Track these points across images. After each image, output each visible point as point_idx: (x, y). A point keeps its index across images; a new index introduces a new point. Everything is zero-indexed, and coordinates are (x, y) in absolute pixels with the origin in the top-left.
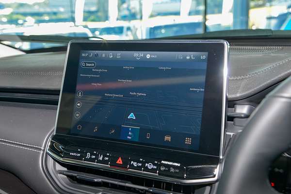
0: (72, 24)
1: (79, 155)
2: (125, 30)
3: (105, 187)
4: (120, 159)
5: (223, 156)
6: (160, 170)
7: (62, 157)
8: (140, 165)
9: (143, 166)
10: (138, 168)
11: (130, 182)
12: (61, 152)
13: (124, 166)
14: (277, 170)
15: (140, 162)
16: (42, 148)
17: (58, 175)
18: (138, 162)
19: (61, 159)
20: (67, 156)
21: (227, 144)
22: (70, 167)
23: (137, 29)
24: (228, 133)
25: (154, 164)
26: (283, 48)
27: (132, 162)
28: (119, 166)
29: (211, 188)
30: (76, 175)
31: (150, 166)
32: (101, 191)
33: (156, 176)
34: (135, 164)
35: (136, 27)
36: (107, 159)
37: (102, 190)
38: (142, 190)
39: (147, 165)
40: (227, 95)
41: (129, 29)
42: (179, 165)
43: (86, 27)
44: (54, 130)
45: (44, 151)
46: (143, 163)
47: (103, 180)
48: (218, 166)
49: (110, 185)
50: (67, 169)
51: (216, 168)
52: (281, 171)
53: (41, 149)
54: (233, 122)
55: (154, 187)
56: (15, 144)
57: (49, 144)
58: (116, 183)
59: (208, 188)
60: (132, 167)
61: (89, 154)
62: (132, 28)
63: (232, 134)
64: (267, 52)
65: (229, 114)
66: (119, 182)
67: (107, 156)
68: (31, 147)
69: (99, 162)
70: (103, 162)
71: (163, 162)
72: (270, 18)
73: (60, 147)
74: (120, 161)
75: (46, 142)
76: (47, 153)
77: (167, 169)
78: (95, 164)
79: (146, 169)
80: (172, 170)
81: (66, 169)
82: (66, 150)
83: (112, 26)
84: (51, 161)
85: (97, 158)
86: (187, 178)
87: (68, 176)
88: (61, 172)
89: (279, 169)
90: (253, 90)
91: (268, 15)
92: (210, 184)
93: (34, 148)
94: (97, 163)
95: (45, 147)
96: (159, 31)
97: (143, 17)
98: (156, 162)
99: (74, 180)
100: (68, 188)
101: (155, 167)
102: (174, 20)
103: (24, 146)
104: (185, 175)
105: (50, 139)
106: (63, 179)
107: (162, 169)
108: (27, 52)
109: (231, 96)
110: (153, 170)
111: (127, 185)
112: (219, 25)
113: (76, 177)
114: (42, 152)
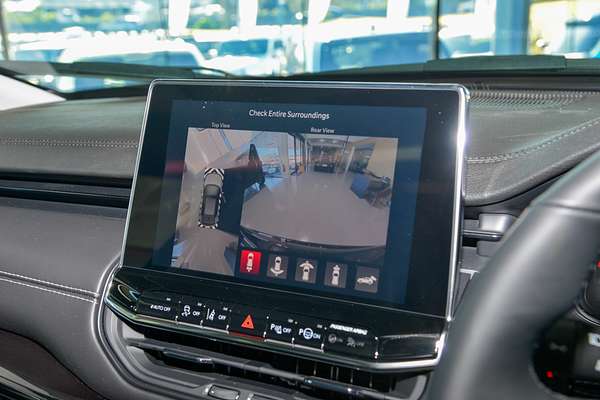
0: (160, 32)
1: (168, 309)
2: (271, 46)
3: (220, 373)
4: (249, 319)
5: (453, 316)
6: (327, 342)
7: (135, 313)
8: (288, 330)
9: (295, 333)
10: (285, 337)
11: (268, 365)
12: (134, 303)
13: (255, 333)
14: (554, 346)
15: (288, 325)
16: (96, 295)
17: (128, 348)
18: (285, 325)
19: (134, 317)
20: (144, 310)
21: (461, 293)
22: (150, 332)
23: (295, 46)
24: (463, 271)
25: (316, 331)
26: (584, 97)
27: (273, 326)
28: (246, 332)
29: (428, 380)
30: (162, 348)
31: (308, 334)
32: (212, 382)
33: (320, 354)
34: (278, 330)
35: (294, 41)
36: (223, 317)
37: (213, 379)
38: (293, 381)
39: (301, 331)
40: (464, 194)
41: (278, 45)
42: (364, 332)
43: (190, 40)
44: (119, 259)
45: (99, 299)
46: (295, 328)
47: (215, 359)
48: (443, 336)
49: (229, 369)
50: (146, 336)
51: (438, 339)
52: (563, 348)
53: (93, 296)
54: (475, 249)
55: (316, 376)
56: (42, 284)
57: (110, 285)
58: (242, 365)
59: (422, 380)
60: (272, 334)
61: (187, 308)
62: (285, 43)
63: (472, 272)
64: (552, 104)
65: (467, 232)
66: (249, 364)
67: (223, 313)
68: (74, 292)
69: (207, 323)
70: (216, 323)
71: (333, 326)
72: (573, 24)
73: (131, 292)
74: (248, 323)
75: (104, 282)
76: (105, 304)
77: (341, 340)
78: (199, 328)
79: (301, 340)
80: (351, 342)
81: (142, 337)
82: (143, 299)
83: (244, 38)
84: (112, 321)
85: (203, 316)
86: (381, 360)
87: (147, 350)
88: (133, 343)
89: (559, 344)
90: (515, 185)
91: (570, 18)
92: (425, 371)
93: (79, 293)
94: (203, 325)
95: (101, 292)
96: (340, 50)
97: (309, 20)
98: (320, 326)
99: (158, 358)
100: (147, 375)
101: (318, 336)
102: (373, 28)
103: (59, 289)
104: (377, 354)
105: (112, 276)
106: (136, 355)
107: (332, 339)
108: (69, 96)
109: (470, 197)
110: (313, 342)
111: (263, 370)
112: (468, 37)
113: (161, 352)
114: (95, 302)
